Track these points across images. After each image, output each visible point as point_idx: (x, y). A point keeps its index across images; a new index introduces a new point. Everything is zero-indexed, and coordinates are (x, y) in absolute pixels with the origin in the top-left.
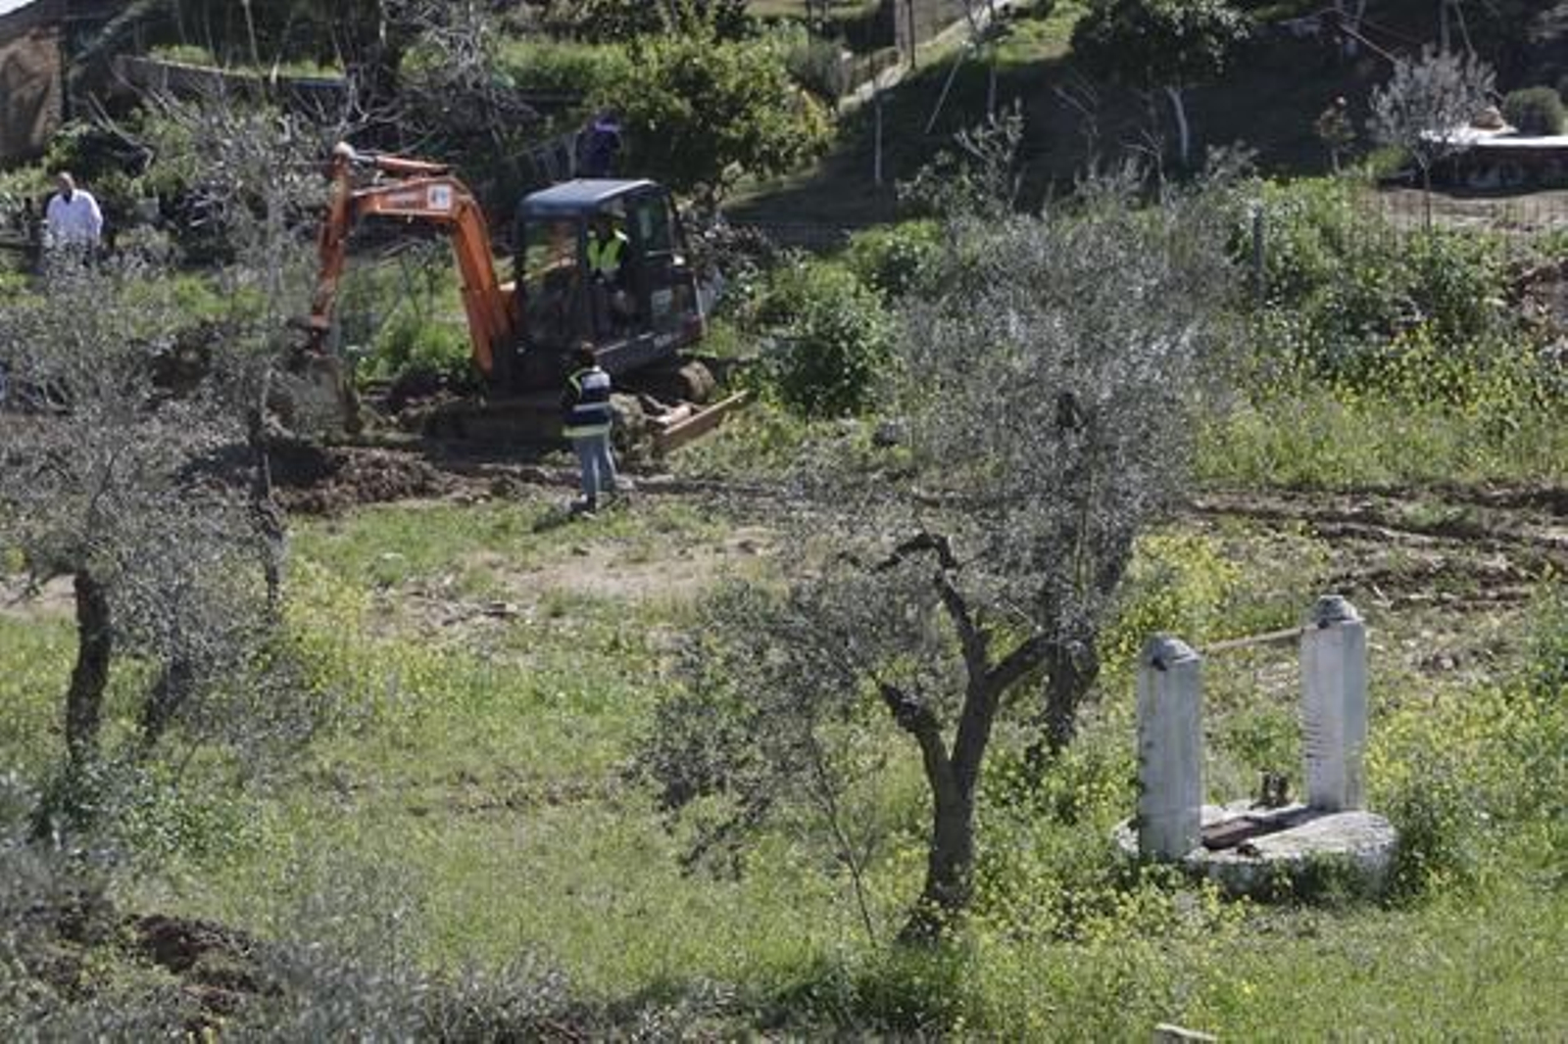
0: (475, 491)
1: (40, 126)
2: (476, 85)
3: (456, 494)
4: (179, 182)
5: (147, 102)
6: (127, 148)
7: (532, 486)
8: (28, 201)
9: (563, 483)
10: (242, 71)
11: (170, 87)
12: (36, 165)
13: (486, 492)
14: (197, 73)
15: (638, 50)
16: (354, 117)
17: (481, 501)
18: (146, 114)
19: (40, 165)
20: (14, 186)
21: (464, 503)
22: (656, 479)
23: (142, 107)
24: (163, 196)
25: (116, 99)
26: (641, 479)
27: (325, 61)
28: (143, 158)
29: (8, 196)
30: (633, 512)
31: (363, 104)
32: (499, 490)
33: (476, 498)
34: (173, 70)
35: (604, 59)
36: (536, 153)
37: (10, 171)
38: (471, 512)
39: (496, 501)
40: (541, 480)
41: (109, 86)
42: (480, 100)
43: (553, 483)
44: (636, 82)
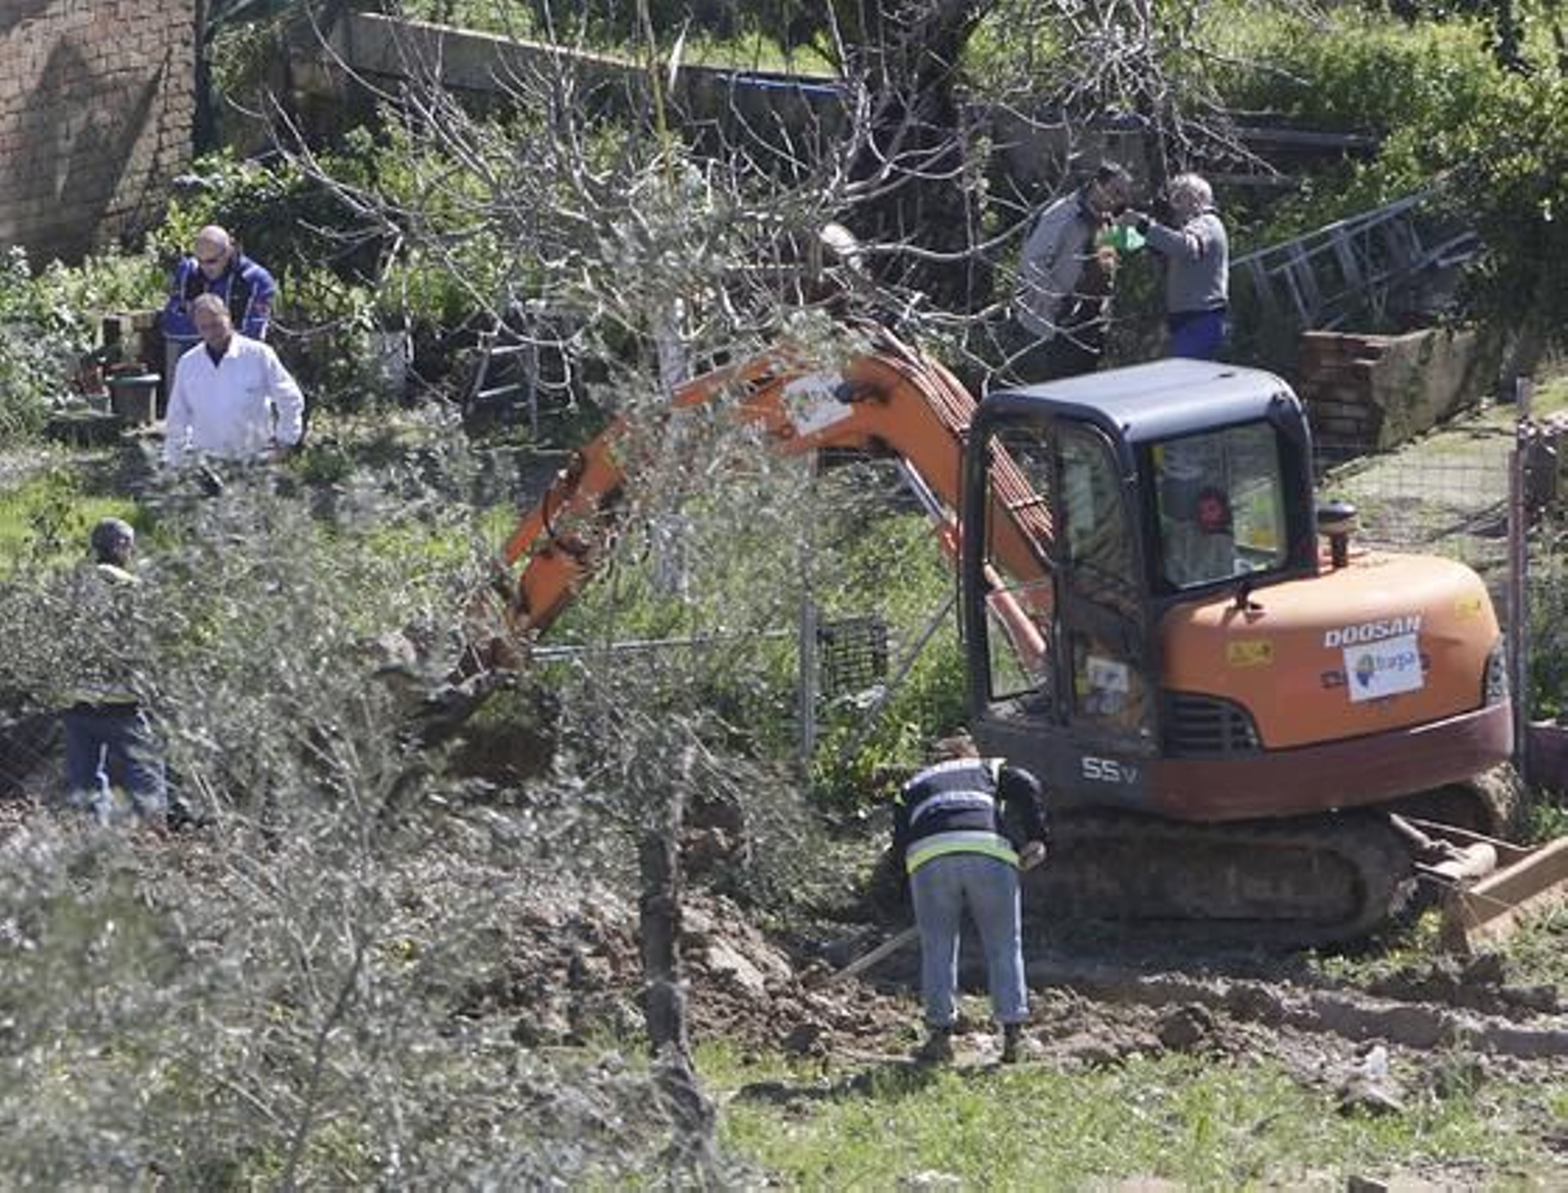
0: (1126, 1036)
1: (141, 158)
2: (1143, 103)
3: (1081, 1041)
4: (453, 302)
5: (385, 111)
6: (346, 218)
7: (1252, 1027)
8: (112, 329)
9: (1319, 1027)
10: (616, 57)
11: (447, 87)
12: (133, 247)
13: (1150, 1040)
14: (510, 49)
15: (1513, 35)
16: (865, 166)
17: (1138, 1056)
18: (385, 141)
19: (139, 250)
20: (82, 296)
21: (1099, 1061)
22: (1539, 1024)
23: (375, 125)
24: (421, 329)
25: (318, 102)
26: (1506, 1024)
27: (796, 35)
28: (384, 242)
29: (68, 316)
30: (1487, 1097)
31: (883, 139)
32: (1178, 1036)
33: (1124, 1051)
34: (452, 40)
35: (1434, 52)
36: (1269, 261)
37: (73, 262)
38: (1113, 1083)
39: (1172, 1061)
40: (1274, 1017)
41: (302, 73)
42: (1151, 139)
43: (1301, 1023)
44: (1514, 113)
